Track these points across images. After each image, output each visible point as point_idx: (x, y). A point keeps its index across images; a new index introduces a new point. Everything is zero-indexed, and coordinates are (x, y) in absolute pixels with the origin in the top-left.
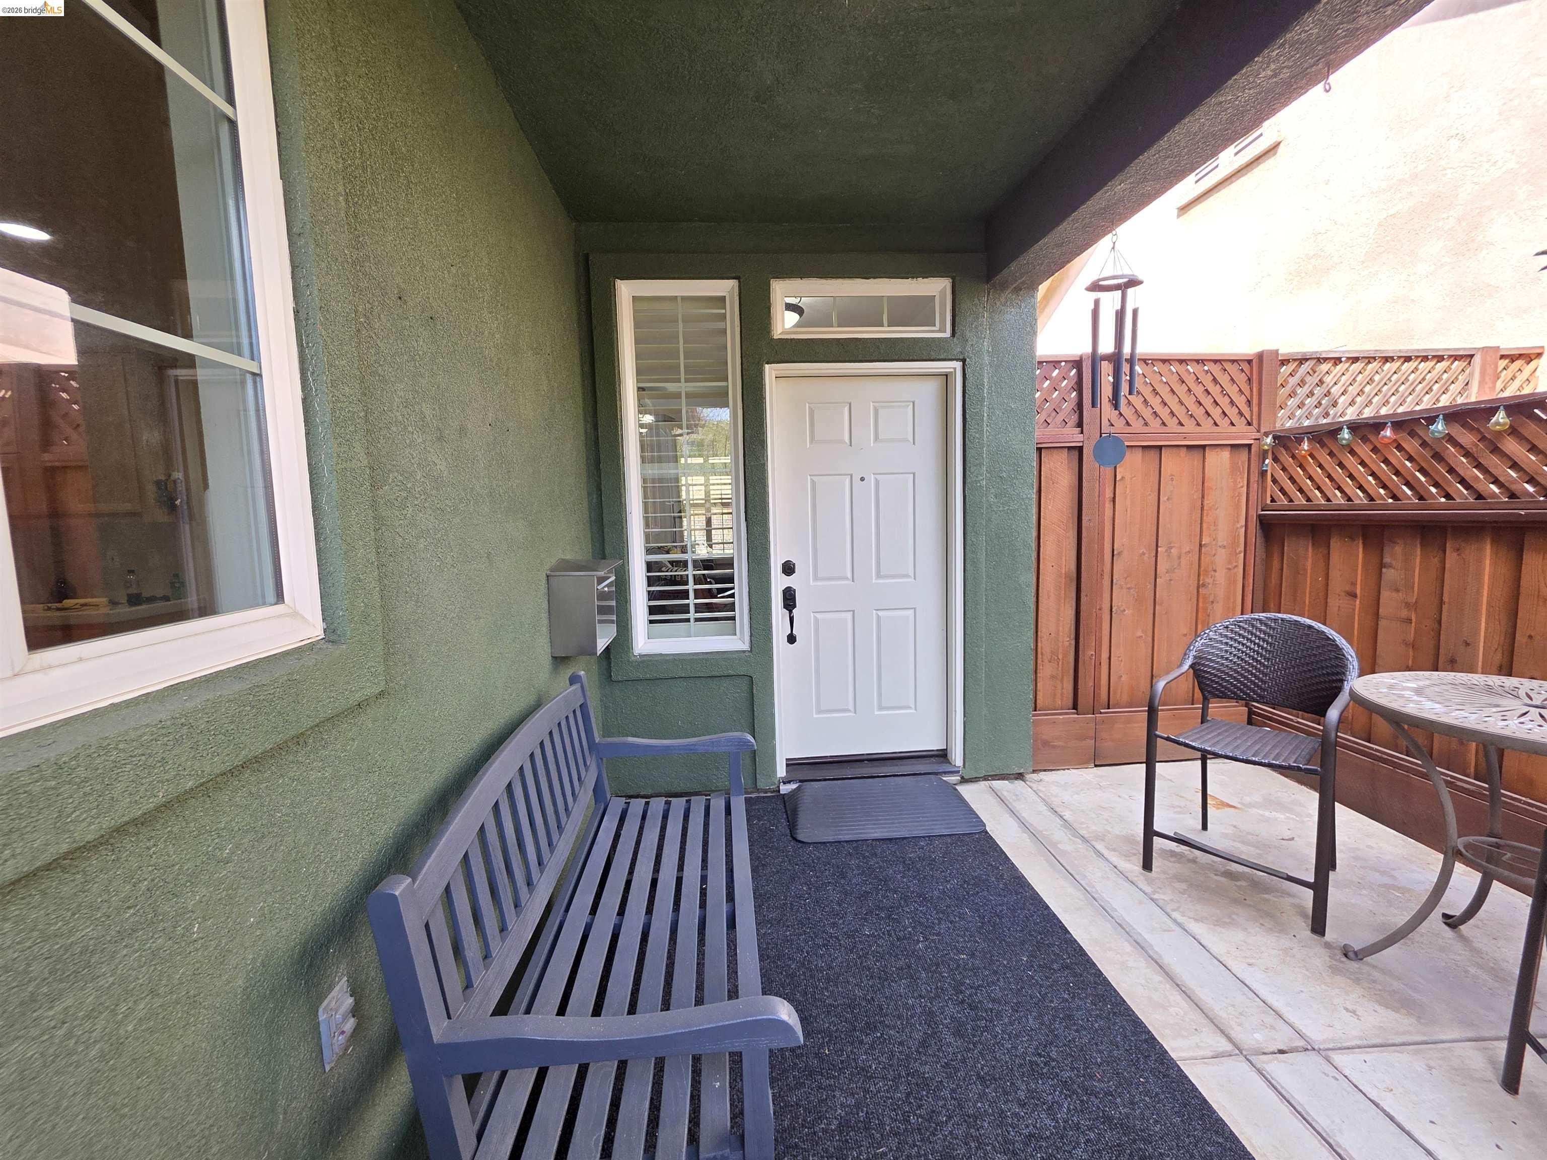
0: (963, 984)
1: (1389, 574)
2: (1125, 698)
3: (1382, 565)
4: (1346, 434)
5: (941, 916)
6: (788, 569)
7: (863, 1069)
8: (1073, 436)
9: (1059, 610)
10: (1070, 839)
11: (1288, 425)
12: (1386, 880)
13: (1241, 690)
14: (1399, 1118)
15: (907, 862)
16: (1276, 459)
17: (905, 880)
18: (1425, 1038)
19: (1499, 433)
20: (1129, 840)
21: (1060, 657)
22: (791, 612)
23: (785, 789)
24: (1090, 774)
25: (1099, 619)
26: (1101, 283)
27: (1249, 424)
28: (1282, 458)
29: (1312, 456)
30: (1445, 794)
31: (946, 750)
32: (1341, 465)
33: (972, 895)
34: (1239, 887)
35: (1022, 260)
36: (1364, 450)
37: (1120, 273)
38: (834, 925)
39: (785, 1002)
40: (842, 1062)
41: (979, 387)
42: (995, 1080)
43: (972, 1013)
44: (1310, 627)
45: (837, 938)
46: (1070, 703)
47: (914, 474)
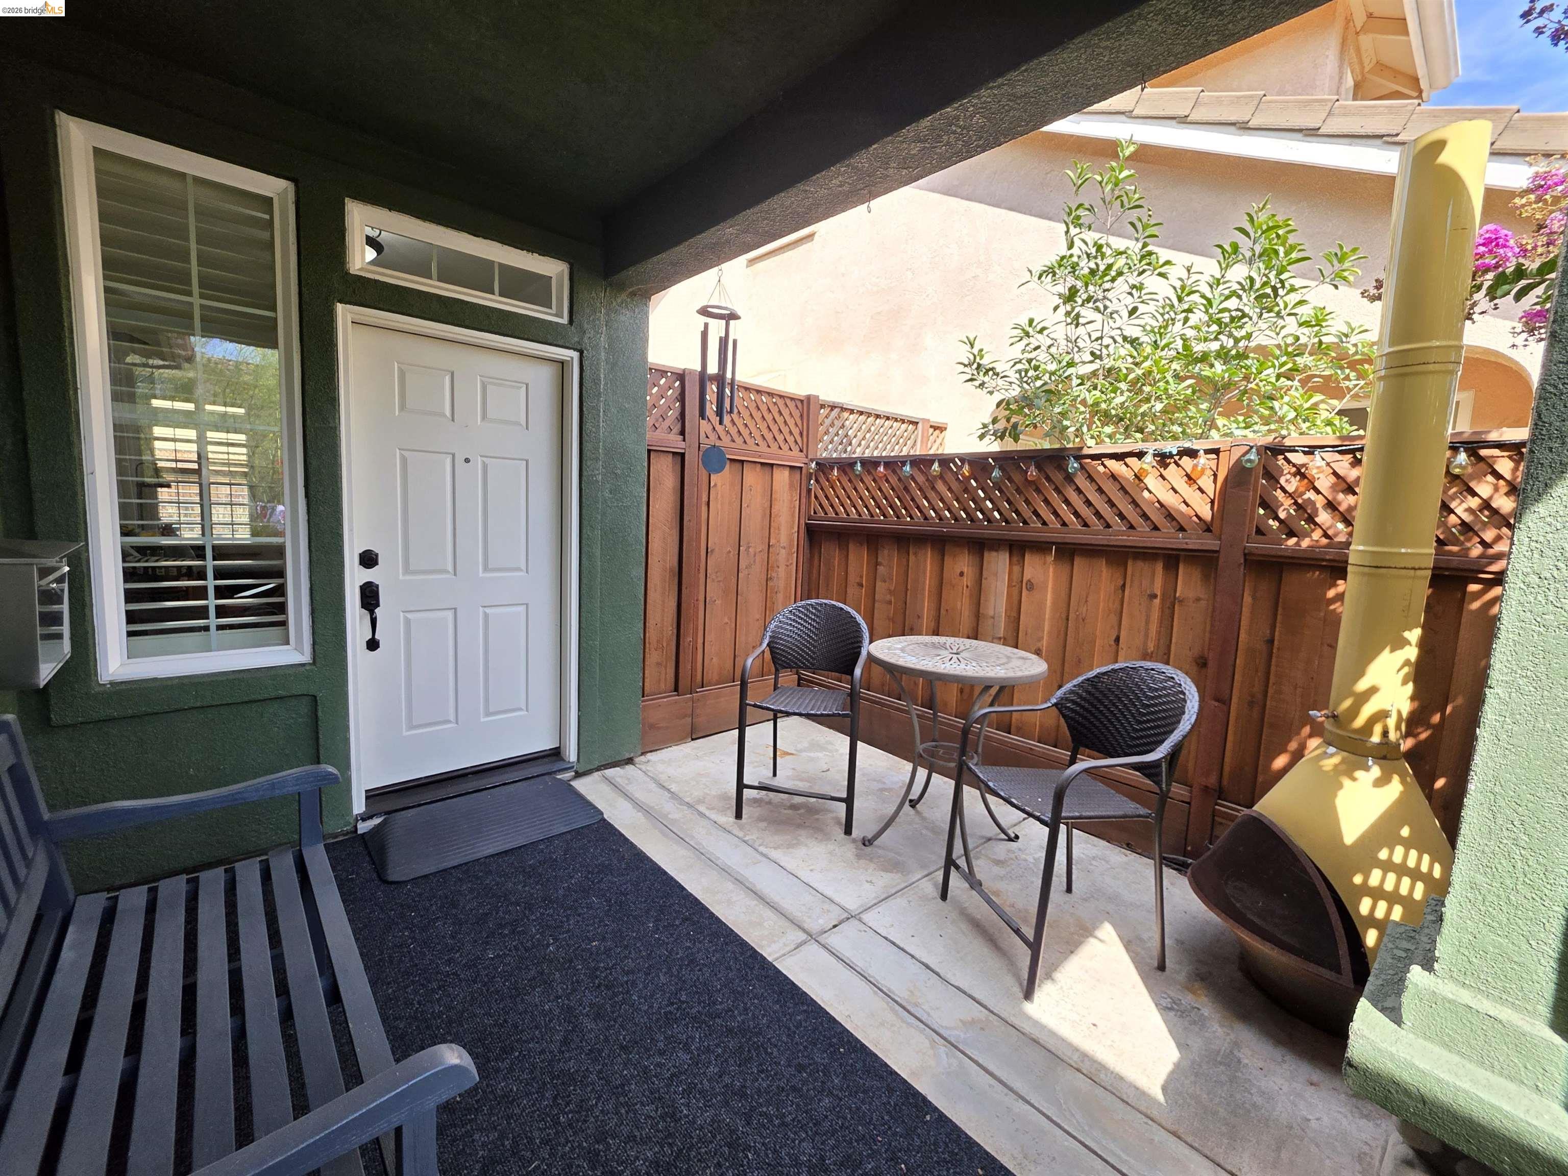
0: (597, 969)
1: (881, 569)
2: (715, 677)
3: (877, 564)
4: (859, 467)
5: (569, 912)
6: (368, 560)
7: (503, 1097)
8: (675, 442)
9: (663, 601)
10: (678, 808)
11: (824, 455)
12: (881, 786)
13: (799, 660)
14: (897, 942)
15: (527, 870)
16: (817, 481)
17: (527, 888)
18: (906, 884)
19: (935, 477)
20: (724, 797)
21: (665, 645)
22: (372, 612)
23: (363, 827)
24: (688, 748)
25: (696, 608)
26: (710, 309)
27: (801, 451)
28: (821, 481)
29: (839, 480)
30: (915, 720)
31: (559, 748)
32: (855, 489)
33: (598, 883)
34: (800, 815)
35: (641, 268)
36: (868, 479)
37: (723, 305)
38: (450, 961)
39: (453, 1045)
40: (477, 1101)
41: (596, 382)
42: (636, 1043)
43: (610, 993)
44: (842, 609)
45: (455, 974)
46: (673, 688)
47: (527, 461)
